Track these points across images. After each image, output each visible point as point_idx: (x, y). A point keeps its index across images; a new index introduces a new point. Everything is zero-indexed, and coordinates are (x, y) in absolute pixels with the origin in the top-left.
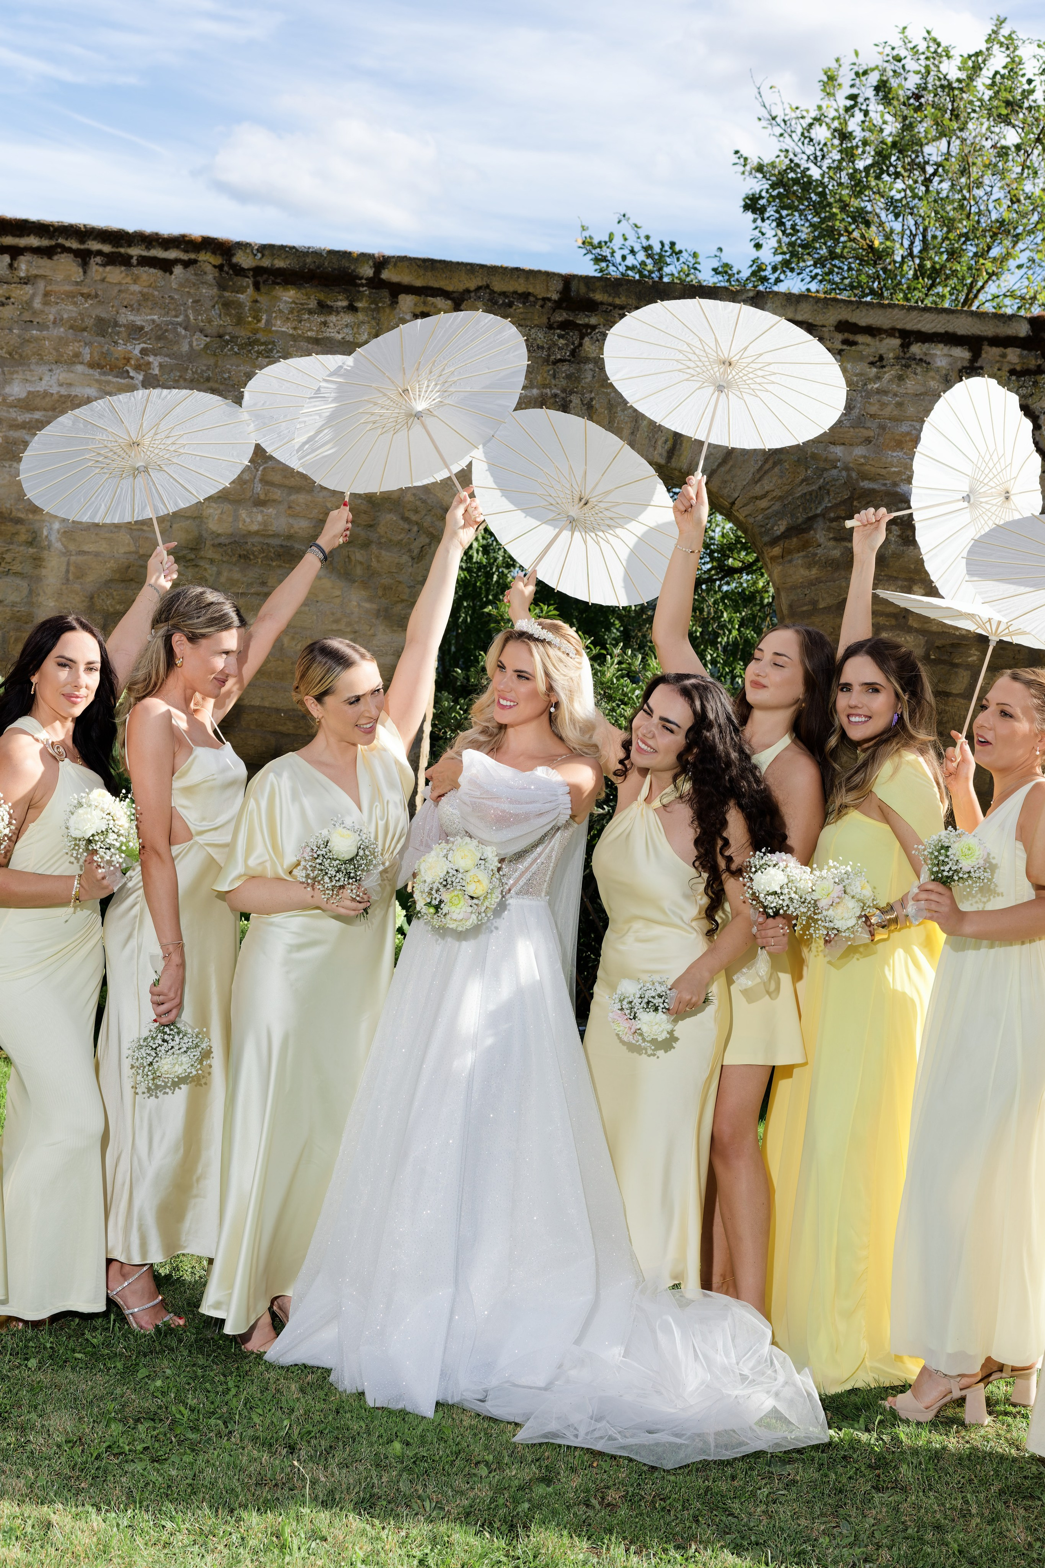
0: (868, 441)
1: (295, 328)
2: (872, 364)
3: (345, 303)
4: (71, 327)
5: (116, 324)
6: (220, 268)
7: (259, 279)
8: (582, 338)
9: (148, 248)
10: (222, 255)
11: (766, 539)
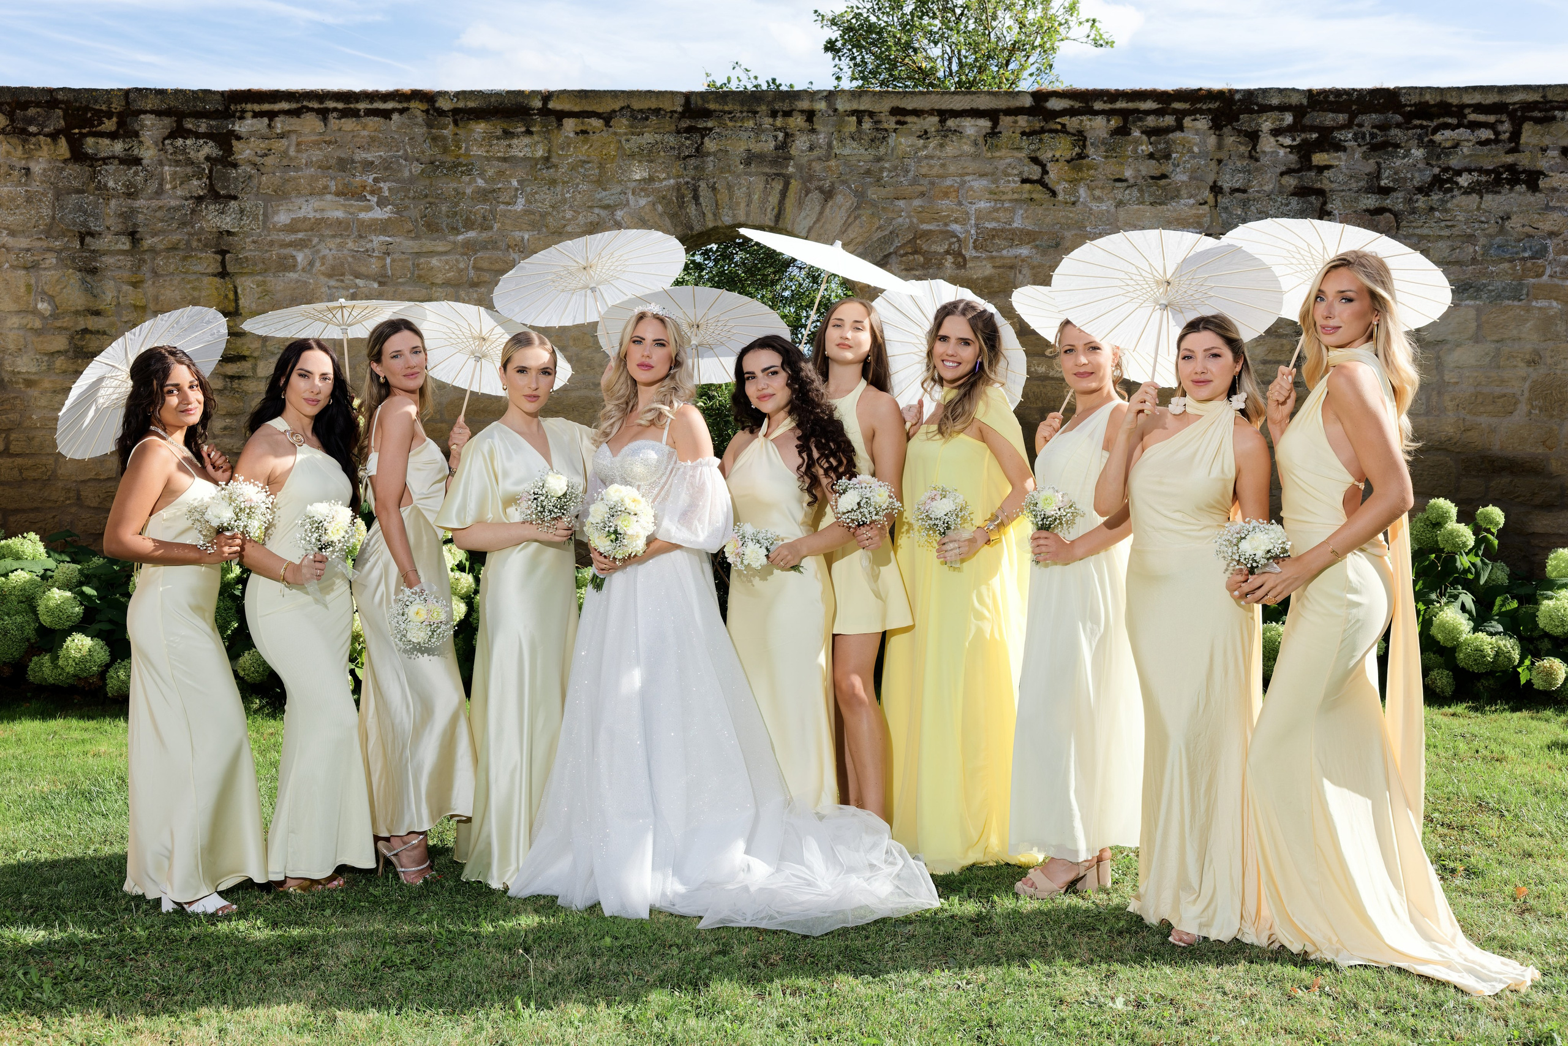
0: (923, 194)
1: (487, 152)
2: (920, 137)
3: (523, 129)
4: (319, 167)
5: (353, 161)
6: (427, 112)
7: (458, 117)
8: (703, 138)
9: (371, 102)
10: (427, 102)
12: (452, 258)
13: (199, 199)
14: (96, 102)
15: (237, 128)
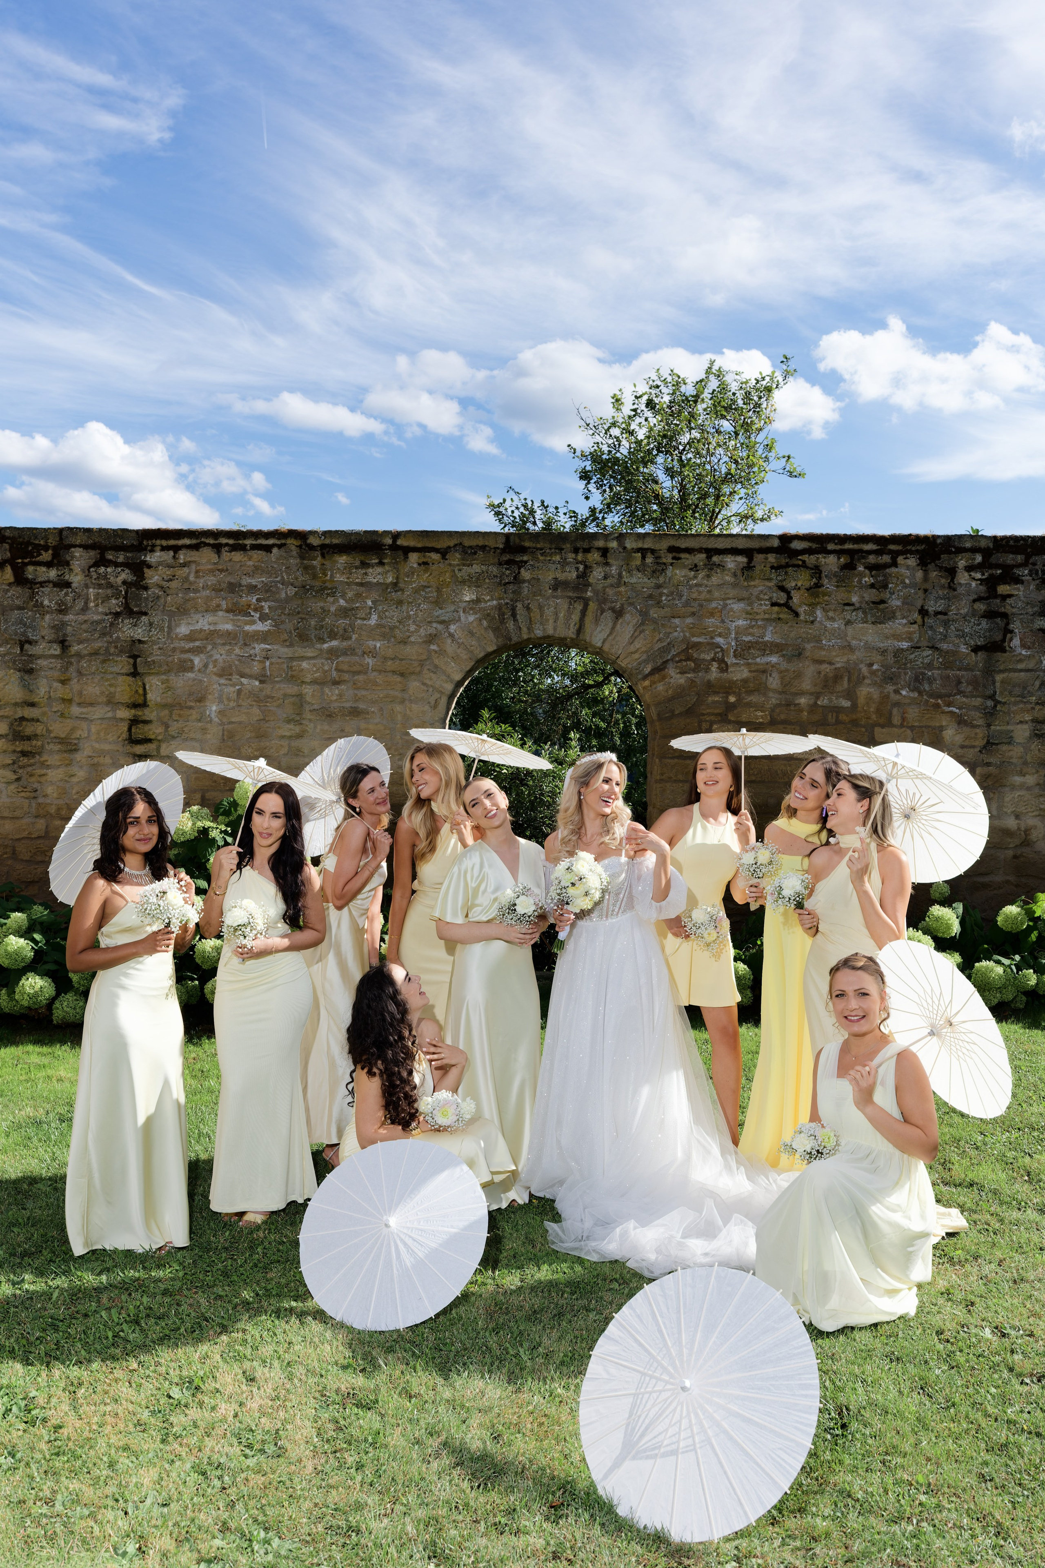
0: (693, 614)
1: (348, 578)
2: (691, 569)
3: (377, 561)
4: (213, 590)
5: (240, 585)
6: (300, 547)
7: (325, 551)
8: (519, 569)
9: (256, 539)
10: (301, 539)
11: (640, 677)
12: (318, 661)
13: (117, 615)
14: (36, 538)
15: (148, 559)
